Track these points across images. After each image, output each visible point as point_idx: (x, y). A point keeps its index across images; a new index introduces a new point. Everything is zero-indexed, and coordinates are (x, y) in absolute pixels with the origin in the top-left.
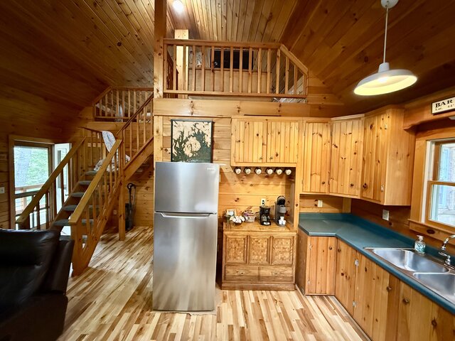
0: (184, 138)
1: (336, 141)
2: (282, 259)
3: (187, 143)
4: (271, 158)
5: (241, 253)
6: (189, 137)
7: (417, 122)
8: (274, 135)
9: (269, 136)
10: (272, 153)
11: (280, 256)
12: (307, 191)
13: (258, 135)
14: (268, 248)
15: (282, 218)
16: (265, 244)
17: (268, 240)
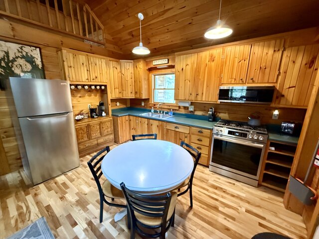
0: (11, 58)
1: (123, 72)
2: (107, 132)
3: (15, 63)
4: (93, 79)
5: (85, 135)
6: (17, 57)
7: (149, 67)
8: (93, 65)
9: (90, 65)
10: (93, 76)
11: (106, 131)
12: (114, 97)
13: (83, 64)
14: (100, 128)
15: (104, 113)
16: (98, 127)
17: (100, 124)
